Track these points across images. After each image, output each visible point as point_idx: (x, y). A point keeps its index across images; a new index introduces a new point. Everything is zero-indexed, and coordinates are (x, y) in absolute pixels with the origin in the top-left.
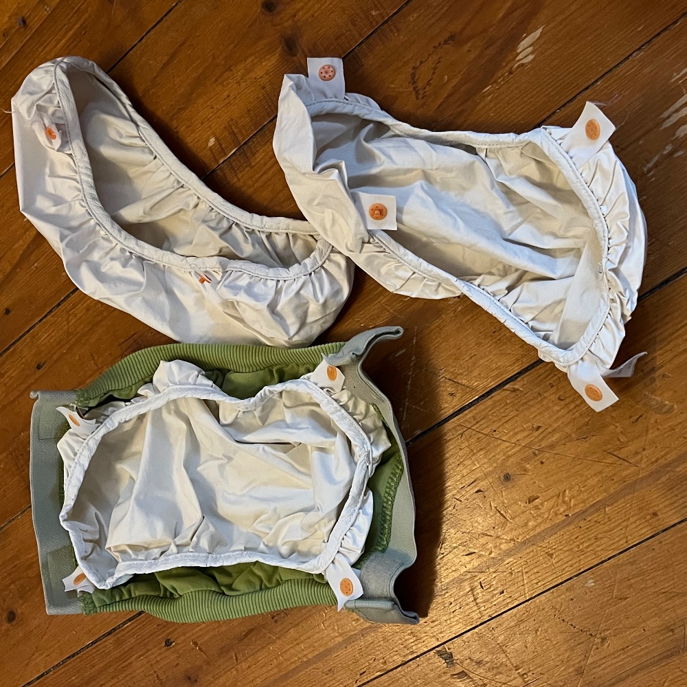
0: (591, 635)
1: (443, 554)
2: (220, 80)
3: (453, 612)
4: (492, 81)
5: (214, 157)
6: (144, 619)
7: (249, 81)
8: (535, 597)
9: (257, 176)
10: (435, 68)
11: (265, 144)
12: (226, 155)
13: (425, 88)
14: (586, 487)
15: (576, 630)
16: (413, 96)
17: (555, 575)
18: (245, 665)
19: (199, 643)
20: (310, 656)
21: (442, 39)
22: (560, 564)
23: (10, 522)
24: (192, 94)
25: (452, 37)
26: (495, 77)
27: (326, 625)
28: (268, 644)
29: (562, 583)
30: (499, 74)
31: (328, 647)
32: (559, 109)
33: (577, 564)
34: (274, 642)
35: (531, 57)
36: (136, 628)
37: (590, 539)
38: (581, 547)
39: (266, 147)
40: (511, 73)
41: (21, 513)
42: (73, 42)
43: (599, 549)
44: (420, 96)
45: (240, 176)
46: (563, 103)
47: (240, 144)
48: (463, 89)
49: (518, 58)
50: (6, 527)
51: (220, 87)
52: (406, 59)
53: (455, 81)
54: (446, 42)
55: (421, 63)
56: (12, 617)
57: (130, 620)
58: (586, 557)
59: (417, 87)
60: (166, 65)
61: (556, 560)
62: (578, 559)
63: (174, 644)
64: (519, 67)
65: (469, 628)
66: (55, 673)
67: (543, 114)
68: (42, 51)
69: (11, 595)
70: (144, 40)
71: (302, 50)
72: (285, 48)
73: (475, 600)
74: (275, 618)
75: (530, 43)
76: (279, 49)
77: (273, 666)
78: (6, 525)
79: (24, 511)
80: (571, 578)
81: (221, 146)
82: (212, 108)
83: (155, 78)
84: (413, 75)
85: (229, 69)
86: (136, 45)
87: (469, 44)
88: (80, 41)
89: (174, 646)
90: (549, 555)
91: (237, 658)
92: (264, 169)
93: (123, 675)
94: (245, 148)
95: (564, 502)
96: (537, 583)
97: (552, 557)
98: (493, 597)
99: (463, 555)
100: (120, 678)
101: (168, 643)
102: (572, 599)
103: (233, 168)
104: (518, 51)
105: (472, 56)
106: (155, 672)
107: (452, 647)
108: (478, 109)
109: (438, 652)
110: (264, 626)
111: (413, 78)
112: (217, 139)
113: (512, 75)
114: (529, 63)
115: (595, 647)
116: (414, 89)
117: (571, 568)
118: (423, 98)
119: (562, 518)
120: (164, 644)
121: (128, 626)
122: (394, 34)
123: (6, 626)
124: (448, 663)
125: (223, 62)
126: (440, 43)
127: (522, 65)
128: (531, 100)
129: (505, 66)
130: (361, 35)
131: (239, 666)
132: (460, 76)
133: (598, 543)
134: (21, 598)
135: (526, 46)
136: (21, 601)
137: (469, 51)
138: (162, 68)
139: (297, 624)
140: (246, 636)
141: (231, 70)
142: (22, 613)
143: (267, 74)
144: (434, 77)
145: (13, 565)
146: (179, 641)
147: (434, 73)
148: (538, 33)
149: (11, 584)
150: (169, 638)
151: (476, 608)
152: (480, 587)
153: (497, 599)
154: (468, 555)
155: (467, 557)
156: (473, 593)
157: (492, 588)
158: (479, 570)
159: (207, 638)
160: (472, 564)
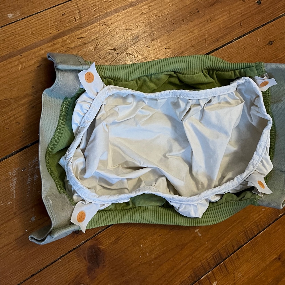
1: (97, 39)
3: (93, 6)
5: (214, 275)
6: (272, 17)
8: (44, 11)
9: (190, 263)
11: (184, 281)
12: (207, 276)
14: (8, 71)
17: (31, 22)
19: (242, 1)
22: (27, 28)
27: (168, 5)
29: (27, 17)
33: (17, 27)
36: (277, 12)
37: (9, 41)
38: (14, 37)
39: (183, 280)
43: (4, 35)
45: (200, 264)
47: (198, 282)
57: (280, 17)
58: (11, 31)
61: (30, 30)
62: (16, 30)
63: (256, 2)
73: (79, 12)
74: (197, 11)
80: (22, 19)
81: (210, 281)
90: (33, 34)
92: (185, 267)
94: (195, 280)
95: (22, 63)
96: (42, 18)
97: (32, 33)
98: (69, 12)
99: (85, 37)
101: (259, 2)
102: (22, 7)
103: (204, 268)
110: (204, 7)
117: (21, 25)
119: (25, 54)
120: (262, 2)
121: (281, 14)
133: (3, 38)
139: (185, 7)
140: (215, 3)
146: (253, 3)
150: (259, 5)
151: (79, 7)
152: (77, 19)
153: (67, 11)
154: (82, 38)
155: (83, 36)
156: (81, 16)
157: (69, 17)
158: (76, 28)
159: (237, 3)
160: (80, 32)
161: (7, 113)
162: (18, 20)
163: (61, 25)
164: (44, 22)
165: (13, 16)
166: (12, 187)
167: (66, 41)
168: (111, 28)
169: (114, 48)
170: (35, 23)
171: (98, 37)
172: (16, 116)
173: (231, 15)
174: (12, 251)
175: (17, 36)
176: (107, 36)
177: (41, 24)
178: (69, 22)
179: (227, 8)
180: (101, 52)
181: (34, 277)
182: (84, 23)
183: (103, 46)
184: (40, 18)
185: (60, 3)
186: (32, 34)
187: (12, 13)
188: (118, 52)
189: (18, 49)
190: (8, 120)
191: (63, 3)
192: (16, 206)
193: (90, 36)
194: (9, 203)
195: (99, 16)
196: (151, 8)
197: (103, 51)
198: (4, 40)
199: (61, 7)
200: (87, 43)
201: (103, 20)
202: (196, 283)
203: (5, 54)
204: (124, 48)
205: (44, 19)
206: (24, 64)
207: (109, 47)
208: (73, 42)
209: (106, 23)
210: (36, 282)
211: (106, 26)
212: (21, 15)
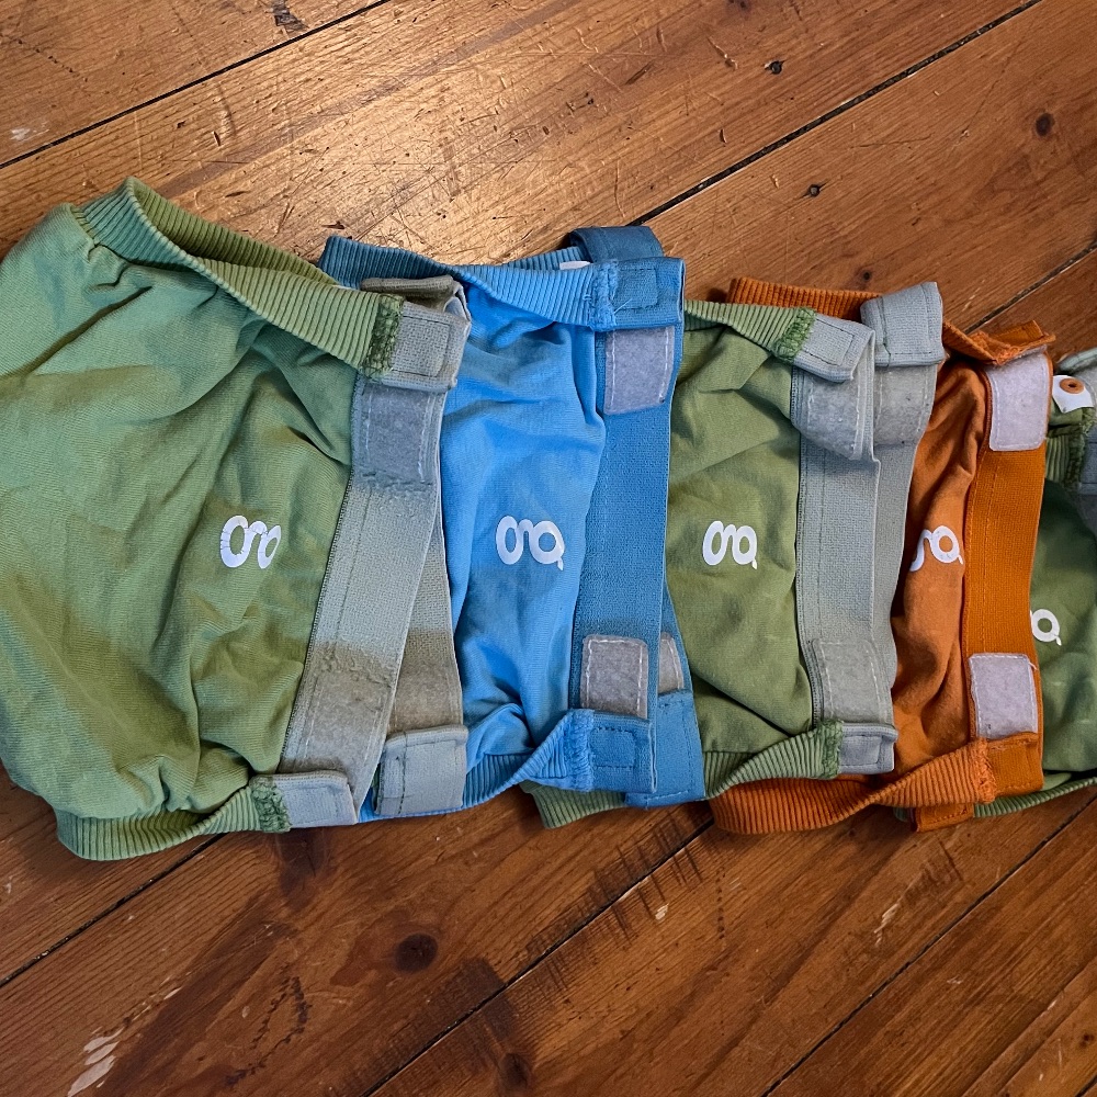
0: (21, 43)
1: (285, 196)
2: (643, 1015)
3: (270, 95)
4: (162, 1008)
5: (658, 887)
6: (817, 110)
7: (592, 1014)
8: (121, 115)
9: (586, 852)
10: (264, 1030)
11: (569, 907)
12: (637, 890)
13: (283, 996)
15: (49, 52)
16: (304, 985)
17: (83, 150)
18: (646, 22)
19: (722, 65)
20: (529, 32)
21: (250, 1080)
22: (74, 171)
23: (1037, 285)
24: (693, 995)
25: (231, 1082)
26: (156, 1014)
27: (499, 83)
28: (602, 57)
29: (72, 136)
30: (149, 1019)
31: (497, 46)
32: (42, 957)
33: (42, 168)
34: (593, 59)
35: (90, 1047)
36: (831, 94)
37: (18, 209)
38: (34, 197)
39: (568, 902)
40: (128, 1021)
41: (1017, 299)
42: (891, 1084)
44: (291, 982)
45: (616, 854)
46: (37, 967)
47: (613, 909)
48: (215, 995)
49: (114, 1046)
50: (1044, 276)
51: (642, 1004)
52: (315, 1045)
53: (230, 1006)
54: (243, 1074)
55: (288, 1040)
56: (1043, 125)
57: (841, 110)
58: (25, 179)
59: (297, 999)
60: (734, 1042)
61: (81, 176)
62: (41, 177)
63: (767, 66)
64: (113, 1031)
65: (244, 66)
66: (975, 26)
67: (72, 949)
68: (946, 1068)
69: (1042, 162)
70: (770, 1084)
71: (496, 1064)
72: (526, 1068)
73: (229, 115)
74: (587, 99)
75: (90, 1072)
76: (536, 1066)
77: (595, 19)
78: (1045, 280)
79: (1013, 302)
80: (55, 143)
81: (646, 905)
82: (657, 969)
83: (753, 1021)
84: (303, 1020)
85: (625, 1034)
86: (784, 1077)
87: (200, 1070)
88: (879, 1085)
89: (767, 61)
90: (93, 186)
91: (658, 34)
92: (572, 865)
93: (856, 16)
94: (603, 901)
96: (117, 138)
97: (88, 183)
98: (199, 118)
99: (250, 192)
100: (862, 11)
101: (776, 67)
102: (54, 106)
103: (628, 868)
104: (112, 1058)
105: (197, 1050)
106: (801, 19)
107: (275, 35)
108: (190, 959)
109: (302, 27)
110: (609, 87)
111: (304, 1013)
112: (652, 916)
113: (126, 1016)
114: (94, 1037)
115: (14, 21)
116: (302, 995)
117: (53, 162)
118: (287, 981)
120: (784, 66)
121: (845, 99)
122: (334, 1089)
123: (1053, 111)
124: (285, 8)
125: (635, 1046)
126: (253, 1073)
127: (105, 1034)
128: (93, 974)
129: (139, 1031)
130: (393, 1087)
131: (655, 21)
132: (221, 1015)
134: (1026, 157)
135: (99, 1066)
136: (1026, 150)
137: (201, 1059)
138: (742, 1037)
139: (550, 87)
140: (641, 73)
141: (622, 1032)
142: (1024, 130)
143: (560, 1025)
144: (265, 1017)
145: (1037, 211)
146: (757, 71)
147: (266, 1022)
148: (77, 1087)
149: (1042, 181)
150: (775, 76)
151: (229, 101)
152: (221, 137)
153: (189, 115)
154: (239, 193)
155: (242, 189)
156: (234, 127)
157: (199, 133)
158: (221, 165)
159: (710, 72)
160: (233, 176)
162: (44, 148)
163: (174, 158)
164: (123, 149)
165: (27, 135)
167: (190, 204)
168: (326, 162)
169: (338, 223)
170: (96, 153)
171: (289, 188)
173: (690, 108)
175: (43, 195)
176: (315, 184)
177: (115, 157)
178: (199, 149)
179: (679, 87)
180: (299, 235)
181: (124, 908)
182: (246, 149)
183: (304, 217)
184: (112, 137)
185: (170, 90)
186: (90, 185)
187: (24, 125)
188: (350, 234)
191: (177, 91)
193: (263, 188)
195: (291, 125)
196: (446, 94)
197: (304, 232)
199: (173, 101)
200: (255, 210)
201: (302, 138)
202: (605, 913)
204: (368, 221)
205: (121, 141)
207: (322, 220)
208: (212, 207)
209: (310, 147)
210: (133, 920)
211: (312, 156)
212: (51, 132)
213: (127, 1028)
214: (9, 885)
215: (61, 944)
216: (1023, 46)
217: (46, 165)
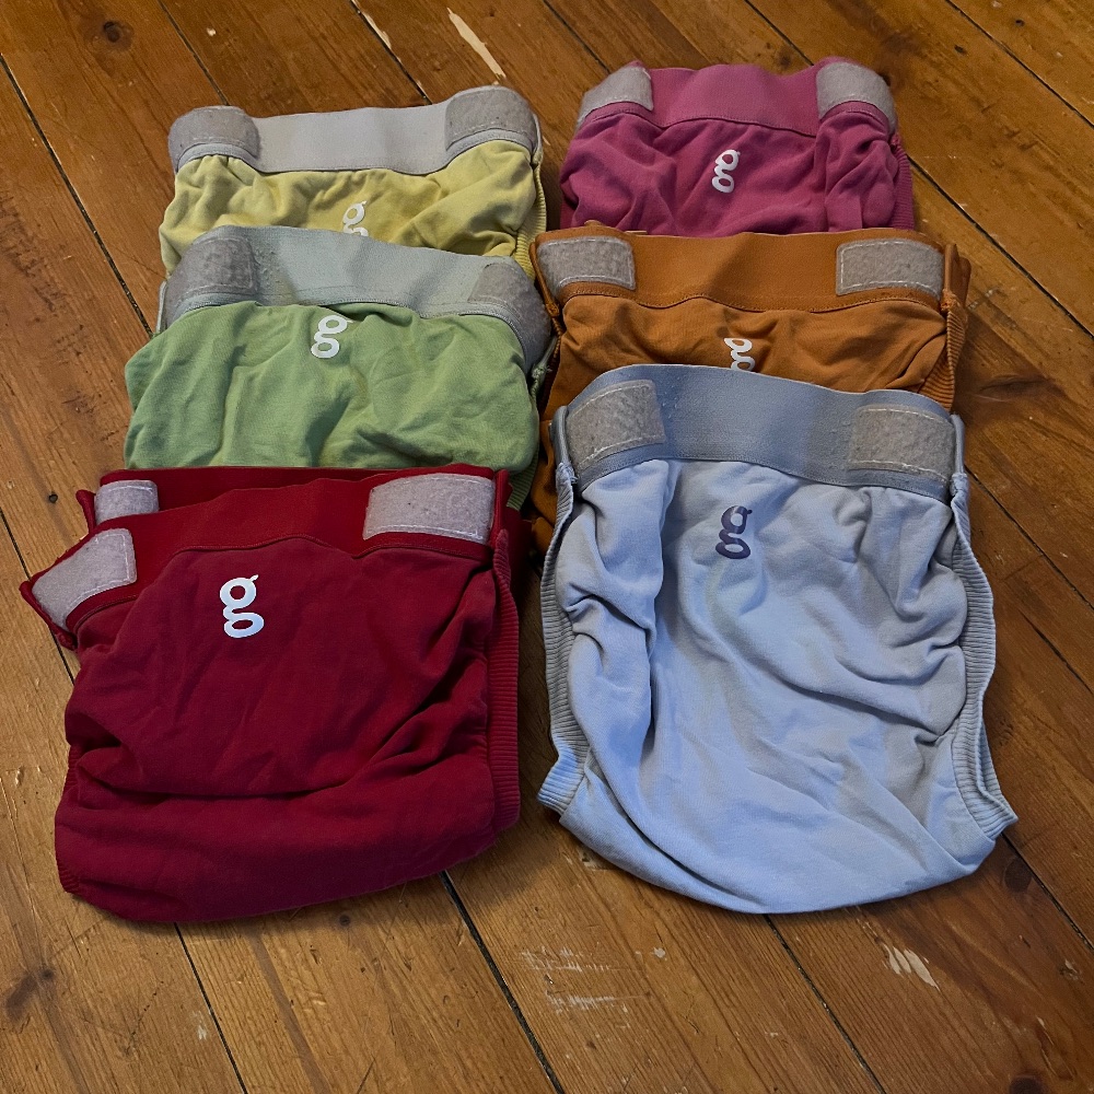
161: (423, 1027)
162: (213, 1014)
164: (214, 953)
166: (590, 1006)
170: (216, 973)
172: (429, 1005)
174: (732, 997)
175: (248, 1014)
177: (220, 959)
181: (789, 943)
184: (205, 961)
186: (241, 979)
187: (196, 1029)
189: (277, 1008)
190: (440, 1023)
192: (631, 994)
194: (625, 1010)
198: (259, 1044)
203: (289, 1040)
205: (208, 955)
206: (313, 994)
210: (799, 936)
212: (201, 1009)
213: (882, 940)
214: (772, 1034)
215: (817, 992)
216: (139, 260)
217: (226, 1012)
